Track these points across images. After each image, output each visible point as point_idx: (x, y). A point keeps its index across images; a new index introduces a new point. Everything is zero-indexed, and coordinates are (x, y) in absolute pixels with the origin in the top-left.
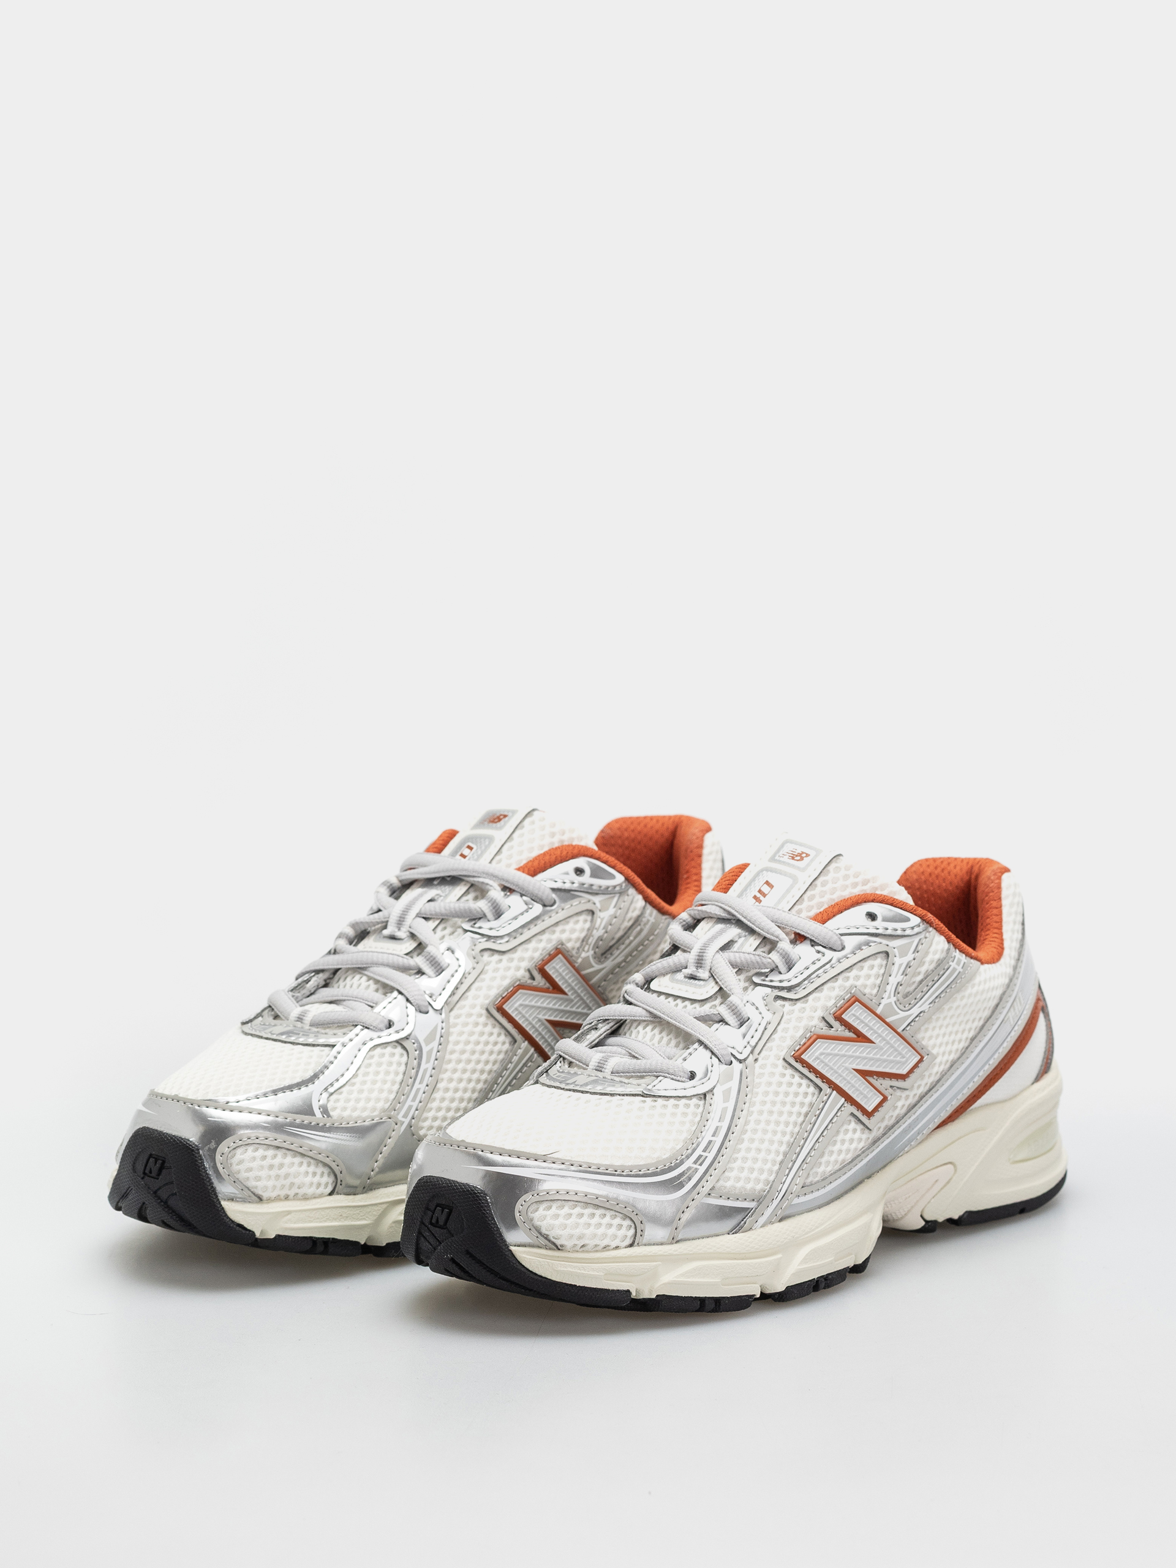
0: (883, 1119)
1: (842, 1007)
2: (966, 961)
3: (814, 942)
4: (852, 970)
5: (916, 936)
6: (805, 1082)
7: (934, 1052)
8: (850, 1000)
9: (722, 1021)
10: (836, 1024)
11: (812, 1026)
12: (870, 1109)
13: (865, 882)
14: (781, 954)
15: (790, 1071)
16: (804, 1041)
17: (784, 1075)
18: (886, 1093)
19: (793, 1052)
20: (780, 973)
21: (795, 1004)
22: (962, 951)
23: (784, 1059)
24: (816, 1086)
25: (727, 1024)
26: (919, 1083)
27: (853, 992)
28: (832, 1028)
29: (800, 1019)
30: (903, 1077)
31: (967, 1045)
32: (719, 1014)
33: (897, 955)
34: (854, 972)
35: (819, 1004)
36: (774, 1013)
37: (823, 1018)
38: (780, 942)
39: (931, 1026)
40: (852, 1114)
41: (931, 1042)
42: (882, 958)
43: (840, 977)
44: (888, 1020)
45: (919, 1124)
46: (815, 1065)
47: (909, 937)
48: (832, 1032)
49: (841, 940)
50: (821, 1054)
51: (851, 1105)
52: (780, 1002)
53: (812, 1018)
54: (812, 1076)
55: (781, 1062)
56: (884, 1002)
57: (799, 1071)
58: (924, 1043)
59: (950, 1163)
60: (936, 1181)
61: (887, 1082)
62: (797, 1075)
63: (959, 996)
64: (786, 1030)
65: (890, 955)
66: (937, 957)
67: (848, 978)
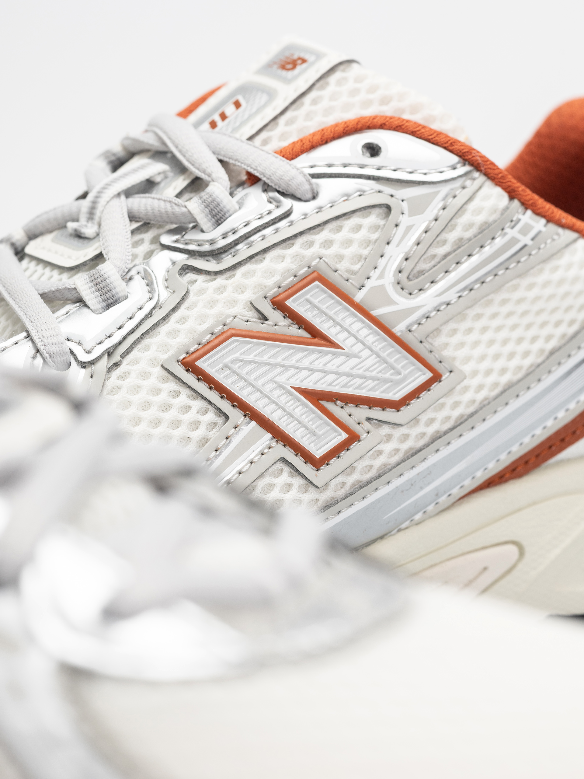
0: (351, 468)
1: (289, 288)
2: (543, 229)
3: (268, 185)
4: (322, 230)
5: (444, 184)
6: (199, 404)
7: (467, 368)
8: (306, 277)
9: (80, 301)
10: (275, 316)
11: (228, 316)
12: (318, 454)
13: (385, 101)
14: (204, 201)
15: (173, 385)
16: (208, 337)
17: (158, 392)
18: (358, 429)
19: (184, 355)
20: (202, 231)
21: (215, 279)
22: (538, 213)
23: (162, 366)
24: (220, 412)
25: (86, 306)
26: (430, 414)
27: (314, 263)
28: (267, 320)
29: (212, 303)
30: (397, 405)
31: (540, 360)
32: (75, 289)
33: (406, 212)
34: (325, 234)
35: (251, 281)
36: (174, 292)
37: (251, 303)
38: (212, 183)
39: (464, 326)
40: (283, 460)
41: (461, 353)
42: (378, 216)
43: (300, 241)
44: (374, 313)
45: (433, 480)
46: (220, 377)
47: (432, 186)
48: (265, 328)
49: (311, 184)
50: (236, 361)
51: (284, 446)
52: (190, 276)
53: (234, 302)
54: (214, 396)
55: (158, 370)
56: (369, 284)
57: (189, 387)
58: (447, 353)
59: (514, 543)
60: (485, 569)
61: (363, 412)
62: (185, 392)
63: (525, 282)
64: (183, 320)
65: (392, 212)
66: (480, 219)
67: (311, 244)
